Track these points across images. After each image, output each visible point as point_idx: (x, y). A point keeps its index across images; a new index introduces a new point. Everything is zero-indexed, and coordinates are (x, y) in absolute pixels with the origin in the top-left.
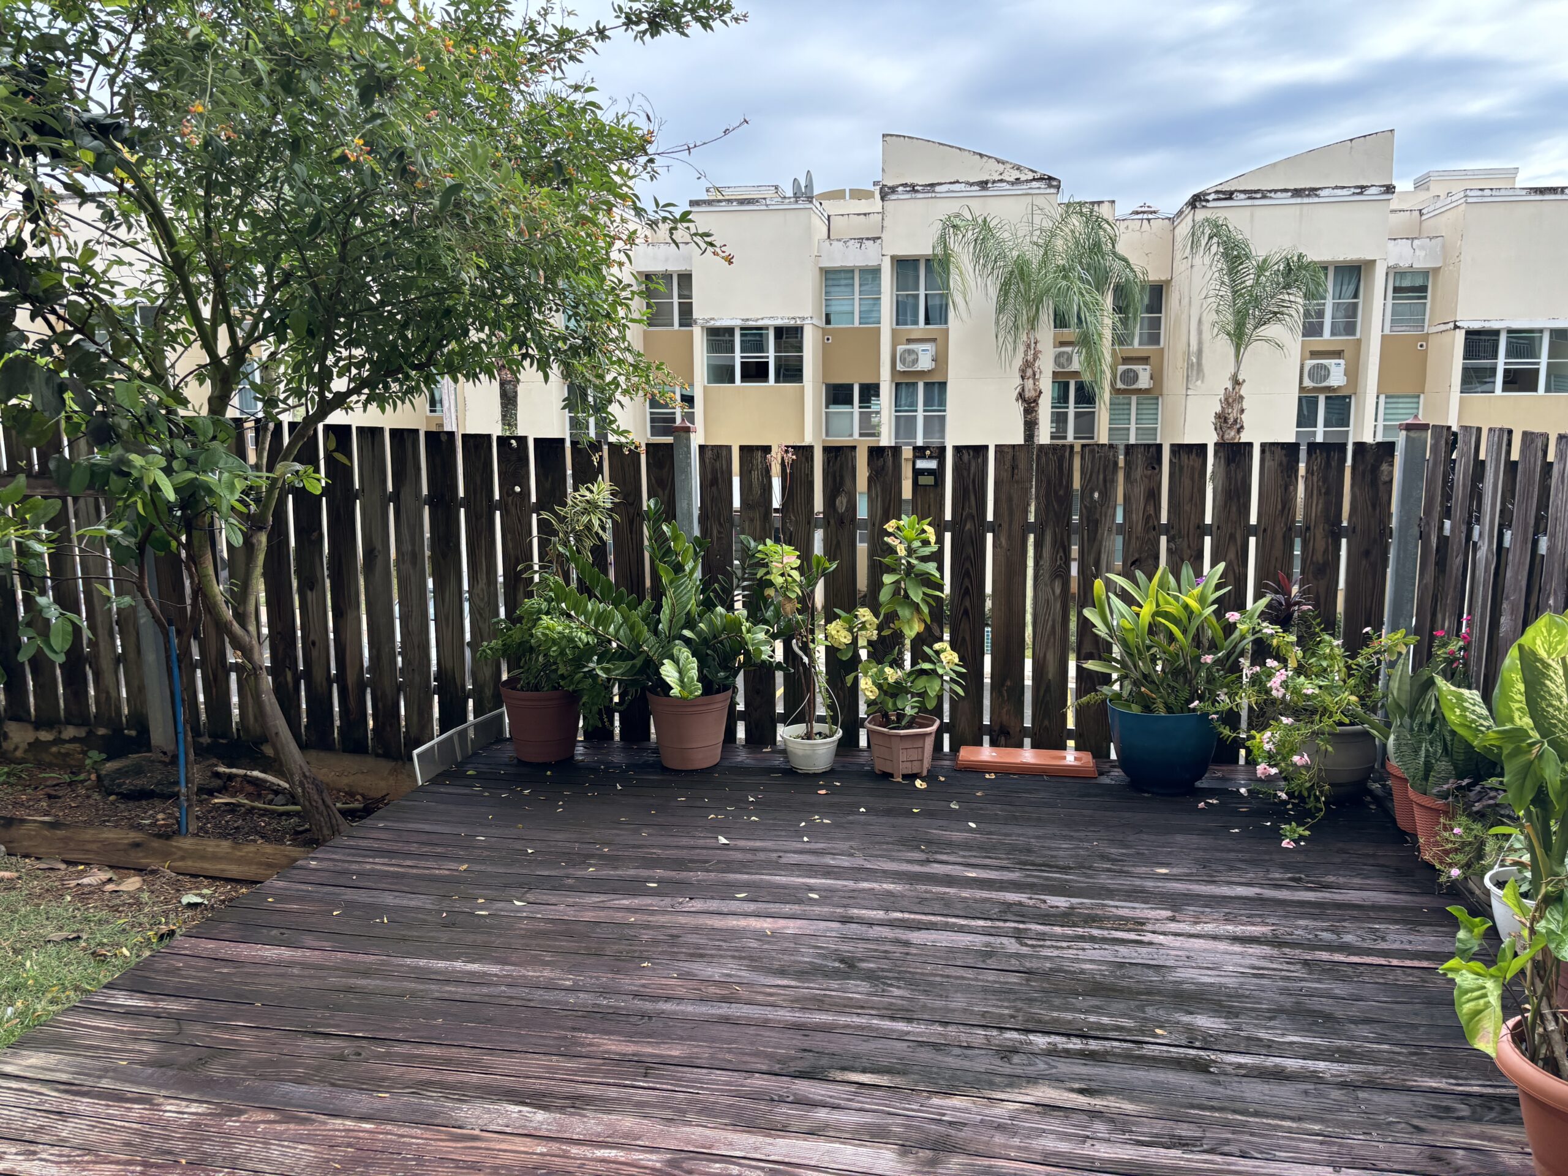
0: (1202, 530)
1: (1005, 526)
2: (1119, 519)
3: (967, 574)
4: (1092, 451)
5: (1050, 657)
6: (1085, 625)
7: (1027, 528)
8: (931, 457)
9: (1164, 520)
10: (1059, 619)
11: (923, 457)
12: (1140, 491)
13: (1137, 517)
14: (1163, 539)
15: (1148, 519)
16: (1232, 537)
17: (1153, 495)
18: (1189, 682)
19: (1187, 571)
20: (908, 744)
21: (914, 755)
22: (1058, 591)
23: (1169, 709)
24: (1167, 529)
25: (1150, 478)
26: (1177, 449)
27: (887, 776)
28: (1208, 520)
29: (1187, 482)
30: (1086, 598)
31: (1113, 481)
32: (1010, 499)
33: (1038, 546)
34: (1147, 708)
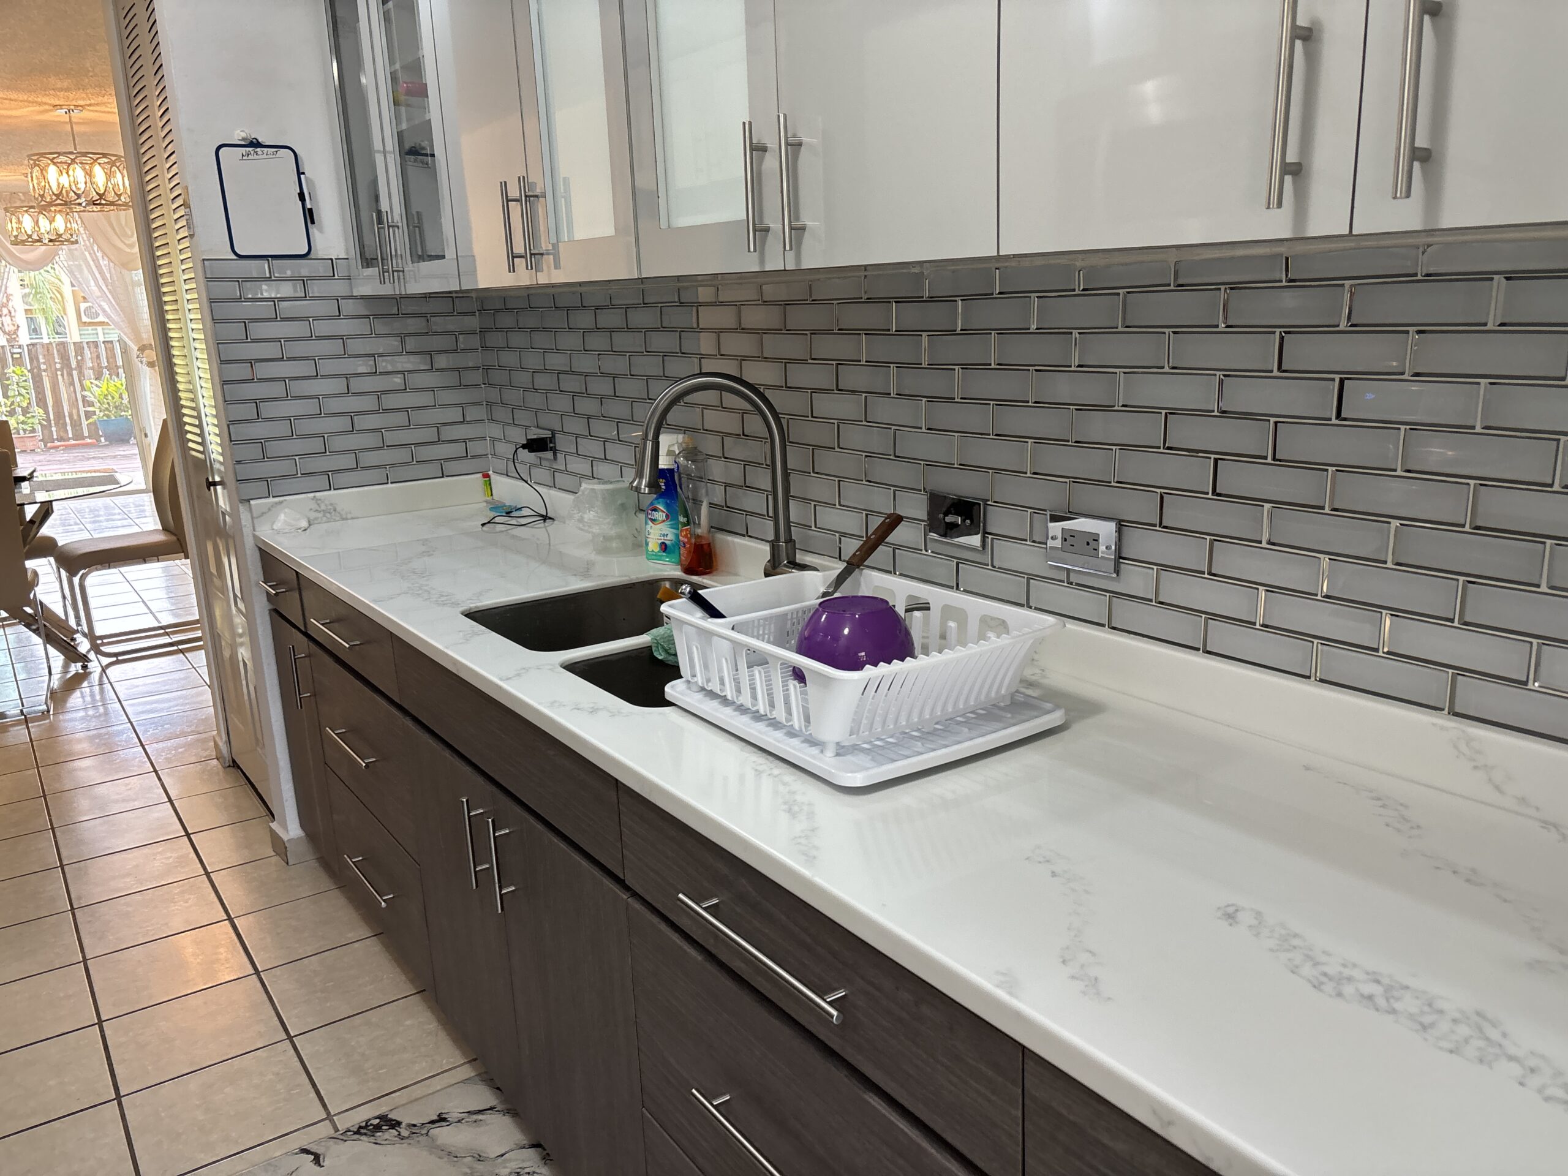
1: (49, 370)
2: (89, 366)
3: (39, 386)
5: (74, 411)
6: (84, 397)
7: (57, 370)
8: (17, 348)
9: (105, 365)
10: (74, 398)
11: (14, 348)
12: (94, 355)
13: (96, 364)
14: (105, 370)
17: (99, 357)
18: (120, 409)
19: (115, 378)
21: (33, 443)
22: (72, 389)
23: (115, 417)
26: (105, 342)
27: (24, 451)
28: (119, 364)
30: (83, 387)
31: (85, 353)
32: (49, 361)
33: (62, 375)
34: (108, 416)
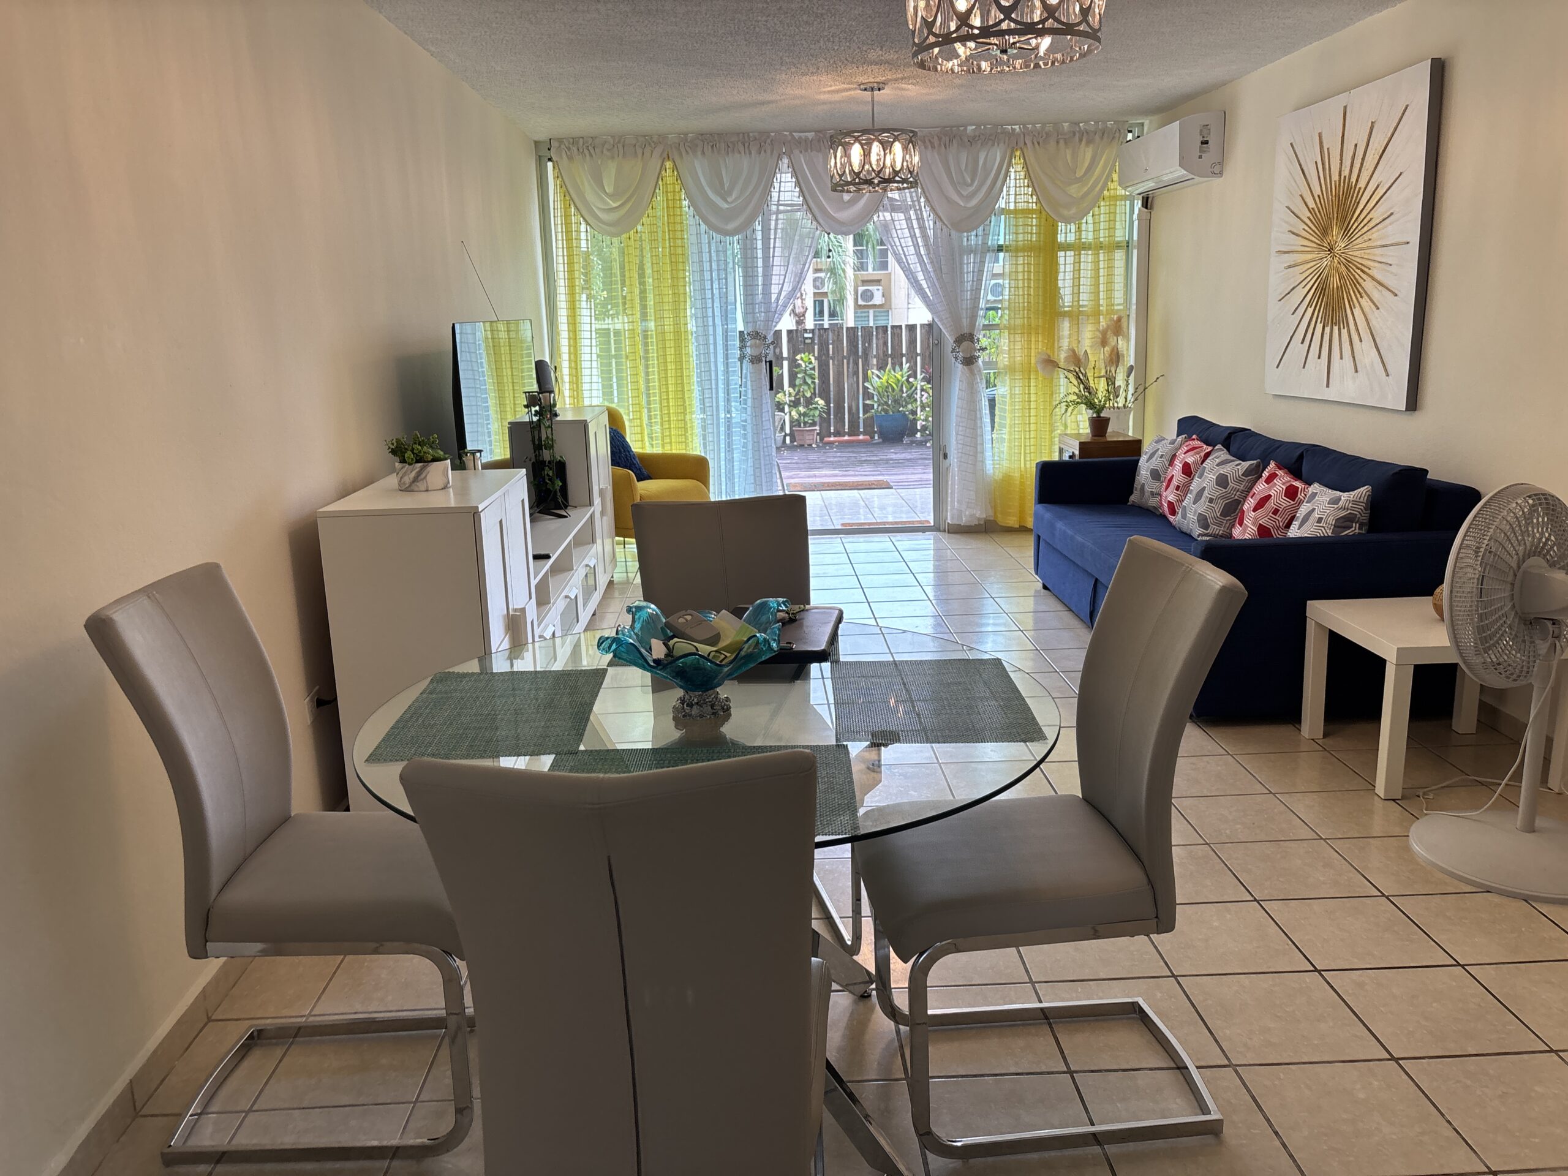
0: (902, 355)
1: (836, 357)
2: (875, 353)
3: (824, 376)
4: (865, 329)
5: (853, 404)
6: (865, 388)
7: (844, 357)
8: (810, 333)
9: (890, 352)
10: (856, 390)
11: (807, 333)
12: (881, 342)
13: (881, 352)
14: (890, 359)
15: (884, 352)
16: (912, 357)
17: (885, 344)
18: (899, 403)
19: (897, 368)
20: (809, 433)
21: (811, 437)
22: (855, 379)
23: (893, 412)
24: (891, 355)
25: (884, 338)
26: (893, 327)
27: (803, 445)
28: (904, 352)
29: (896, 338)
30: (866, 378)
31: (872, 339)
32: (837, 347)
33: (848, 363)
34: (886, 411)
